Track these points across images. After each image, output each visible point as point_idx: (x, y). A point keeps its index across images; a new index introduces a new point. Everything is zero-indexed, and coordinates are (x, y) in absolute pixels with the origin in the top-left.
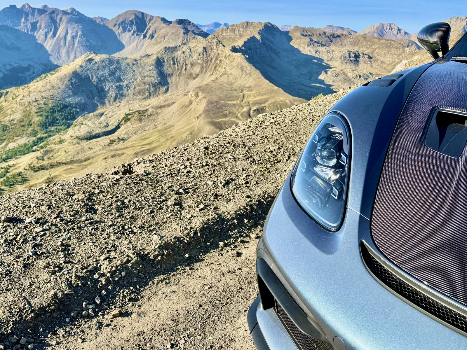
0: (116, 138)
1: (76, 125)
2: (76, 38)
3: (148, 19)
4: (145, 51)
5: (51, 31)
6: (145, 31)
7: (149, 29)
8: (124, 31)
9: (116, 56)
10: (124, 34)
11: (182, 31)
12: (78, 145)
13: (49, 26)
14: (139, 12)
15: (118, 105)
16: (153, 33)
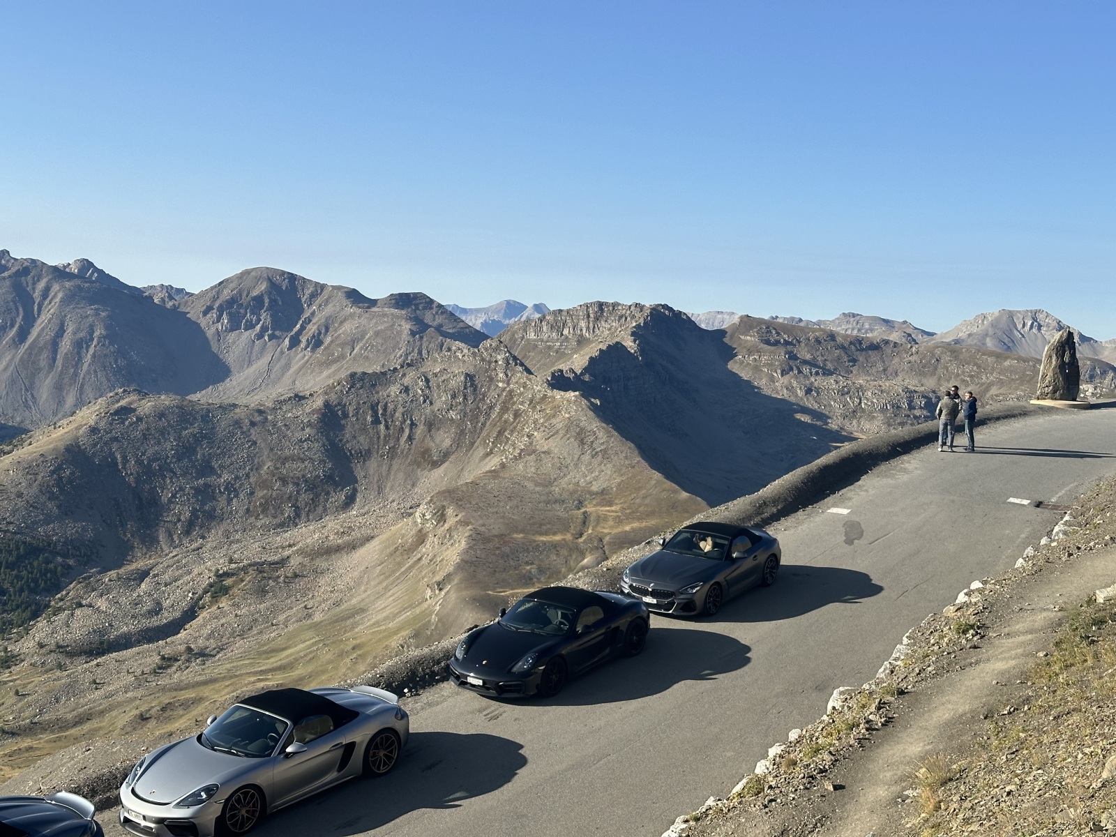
0: (182, 648)
1: (61, 610)
2: (88, 347)
3: (308, 292)
4: (294, 382)
5: (12, 326)
6: (298, 326)
7: (309, 320)
8: (235, 326)
9: (203, 397)
10: (232, 336)
11: (406, 327)
12: (58, 673)
13: (9, 310)
14: (283, 273)
15: (195, 545)
16: (320, 333)
